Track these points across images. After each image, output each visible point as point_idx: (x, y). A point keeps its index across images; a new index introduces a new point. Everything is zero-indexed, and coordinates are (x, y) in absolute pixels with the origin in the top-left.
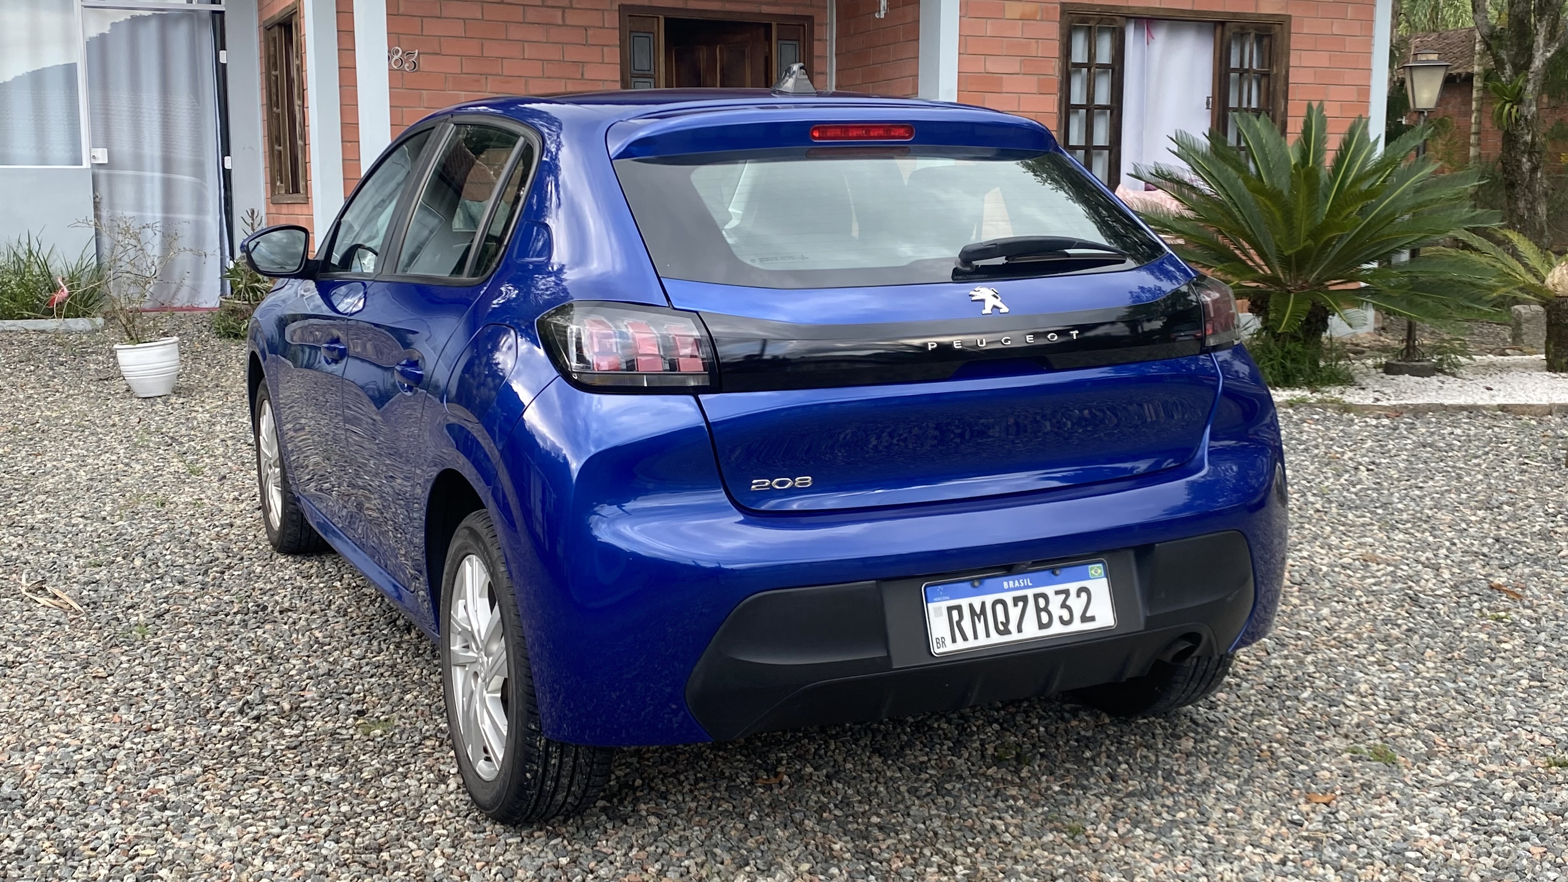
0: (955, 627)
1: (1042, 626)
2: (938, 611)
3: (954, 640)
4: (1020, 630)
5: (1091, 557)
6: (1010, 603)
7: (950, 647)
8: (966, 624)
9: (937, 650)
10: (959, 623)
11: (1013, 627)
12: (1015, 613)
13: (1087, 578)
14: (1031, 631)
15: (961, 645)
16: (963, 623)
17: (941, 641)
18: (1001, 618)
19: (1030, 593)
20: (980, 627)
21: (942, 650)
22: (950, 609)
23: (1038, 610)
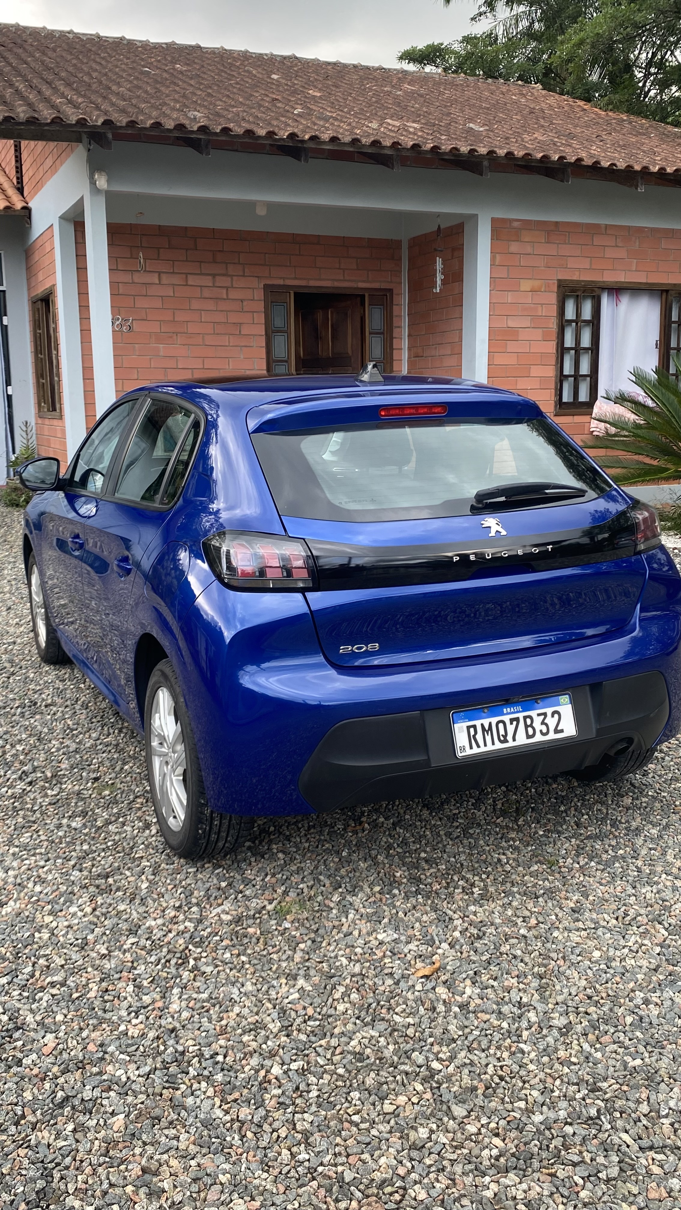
0: (472, 739)
1: (528, 737)
2: (461, 730)
3: (471, 748)
4: (514, 740)
5: (561, 691)
6: (508, 723)
7: (469, 752)
8: (479, 737)
9: (460, 754)
10: (474, 736)
11: (510, 738)
12: (511, 729)
13: (559, 704)
14: (522, 739)
15: (476, 750)
16: (477, 736)
17: (463, 749)
18: (502, 732)
19: (521, 715)
20: (488, 738)
21: (463, 754)
22: (468, 728)
23: (526, 727)
